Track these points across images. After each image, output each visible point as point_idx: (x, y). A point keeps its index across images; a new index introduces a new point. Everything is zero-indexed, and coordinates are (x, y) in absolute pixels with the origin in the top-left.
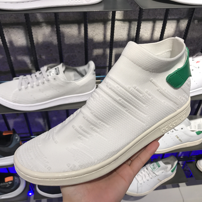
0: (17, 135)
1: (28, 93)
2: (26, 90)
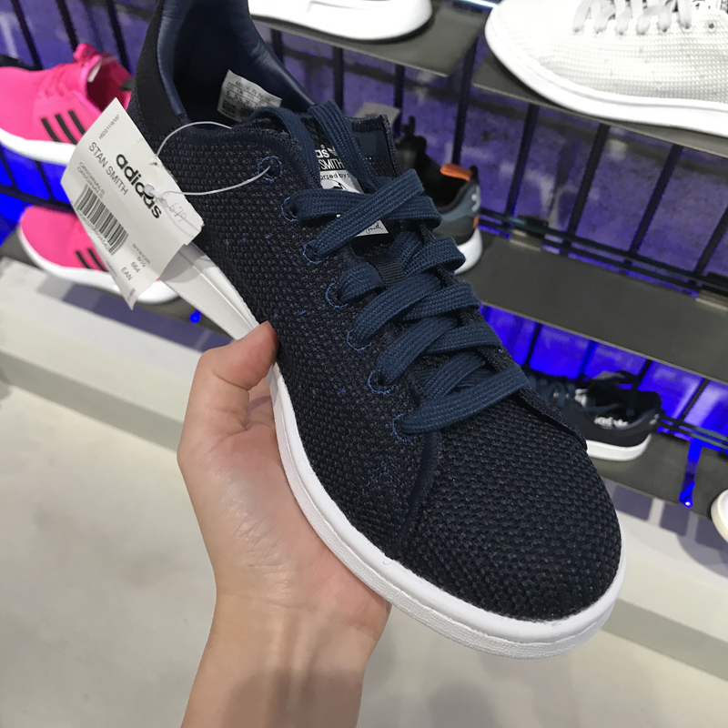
0: (478, 189)
1: (600, 49)
2: (595, 37)
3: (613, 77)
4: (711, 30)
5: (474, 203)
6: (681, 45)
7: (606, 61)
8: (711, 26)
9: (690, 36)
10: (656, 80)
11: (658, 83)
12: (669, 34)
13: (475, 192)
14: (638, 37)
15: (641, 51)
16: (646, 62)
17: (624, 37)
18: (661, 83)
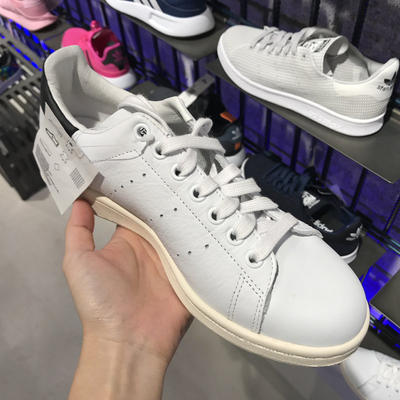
0: (237, 129)
1: (258, 59)
2: (258, 52)
3: (258, 75)
4: (304, 58)
5: (234, 136)
6: (291, 64)
7: (259, 65)
8: (304, 56)
9: (294, 60)
10: (278, 80)
11: (278, 82)
12: (288, 57)
13: (235, 130)
14: (275, 56)
15: (275, 64)
16: (277, 70)
17: (270, 55)
18: (280, 82)
